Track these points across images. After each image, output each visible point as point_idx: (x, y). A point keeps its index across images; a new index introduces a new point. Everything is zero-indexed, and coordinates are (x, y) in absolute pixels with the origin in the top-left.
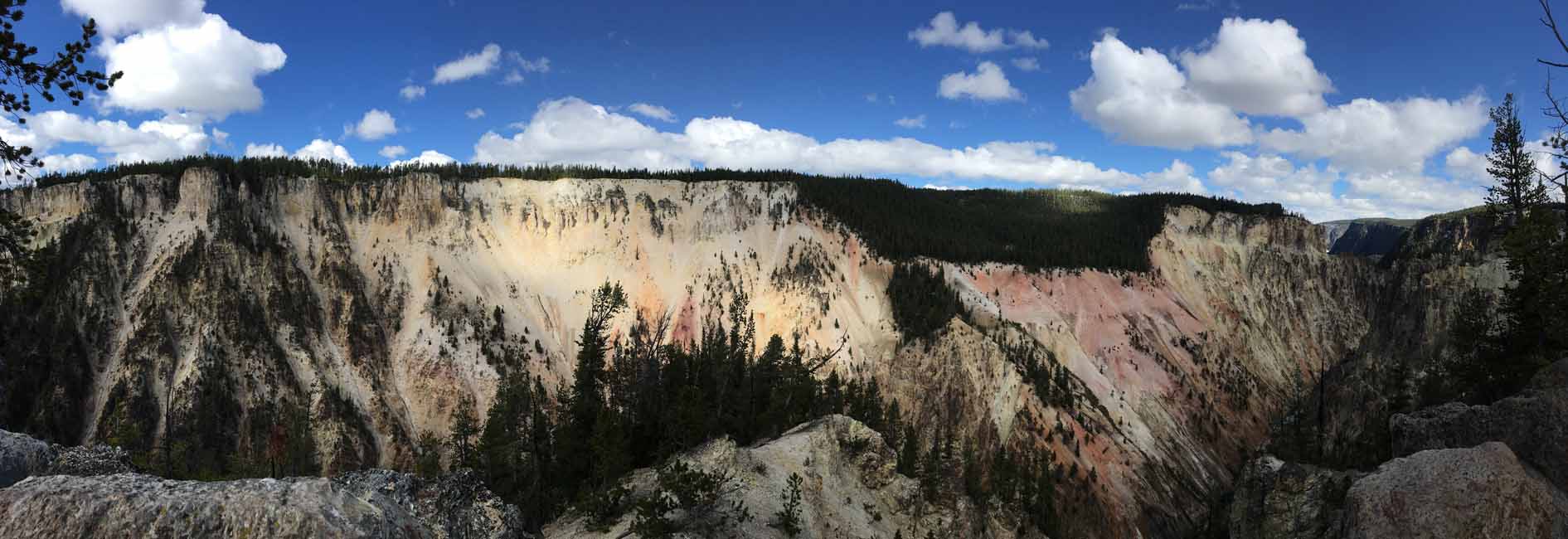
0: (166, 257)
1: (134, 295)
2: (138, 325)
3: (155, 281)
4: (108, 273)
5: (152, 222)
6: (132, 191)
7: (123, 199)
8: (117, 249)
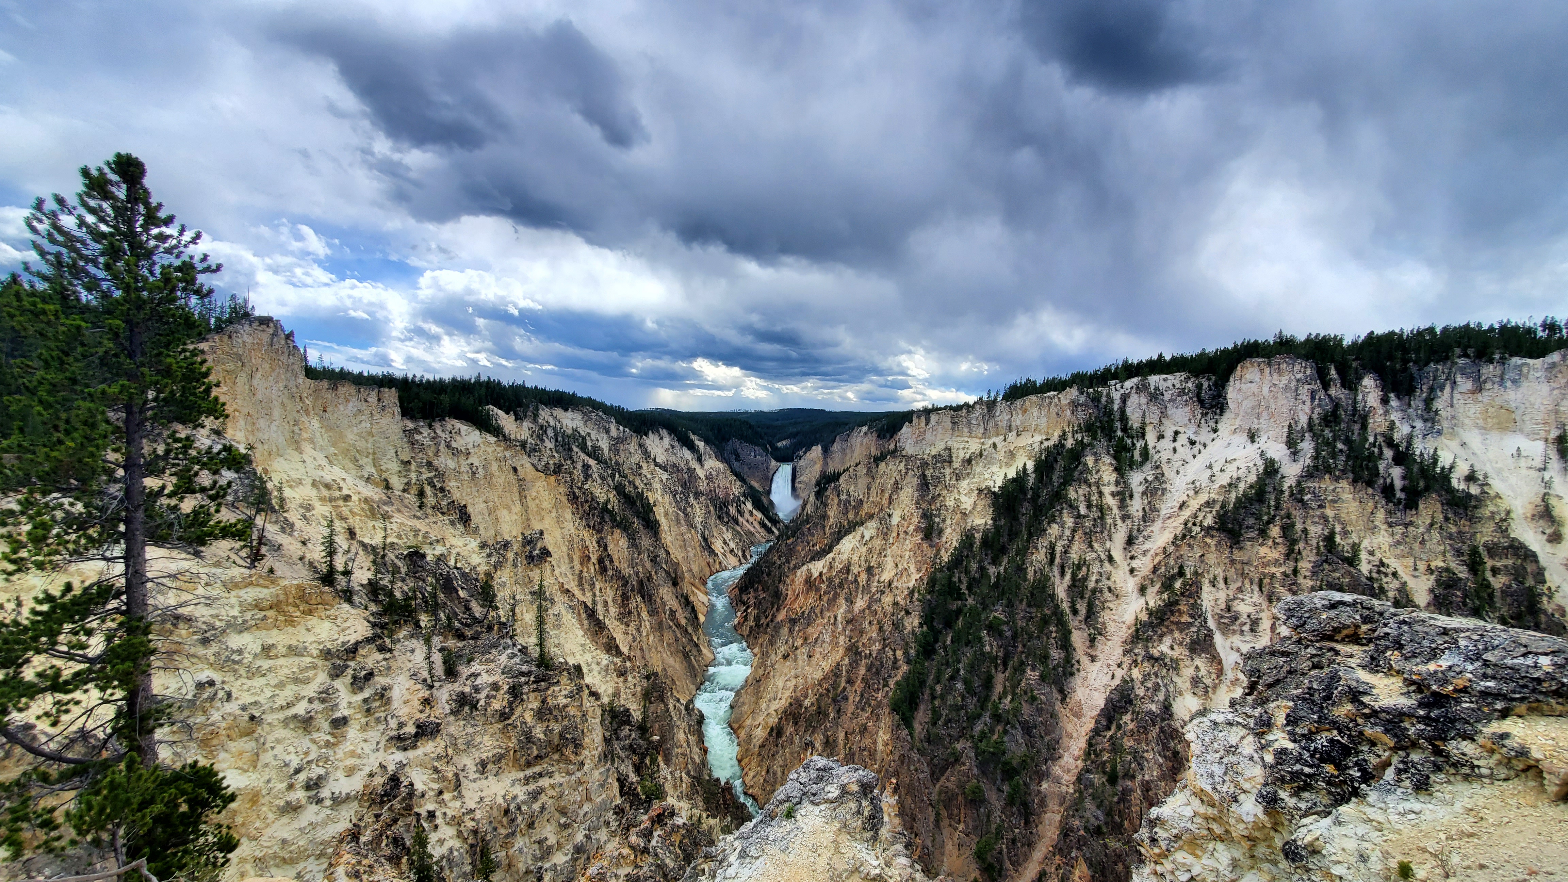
0: (1203, 498)
1: (1145, 553)
2: (1153, 599)
3: (1184, 536)
4: (1102, 518)
5: (1177, 445)
6: (1144, 400)
7: (1129, 411)
8: (1117, 483)
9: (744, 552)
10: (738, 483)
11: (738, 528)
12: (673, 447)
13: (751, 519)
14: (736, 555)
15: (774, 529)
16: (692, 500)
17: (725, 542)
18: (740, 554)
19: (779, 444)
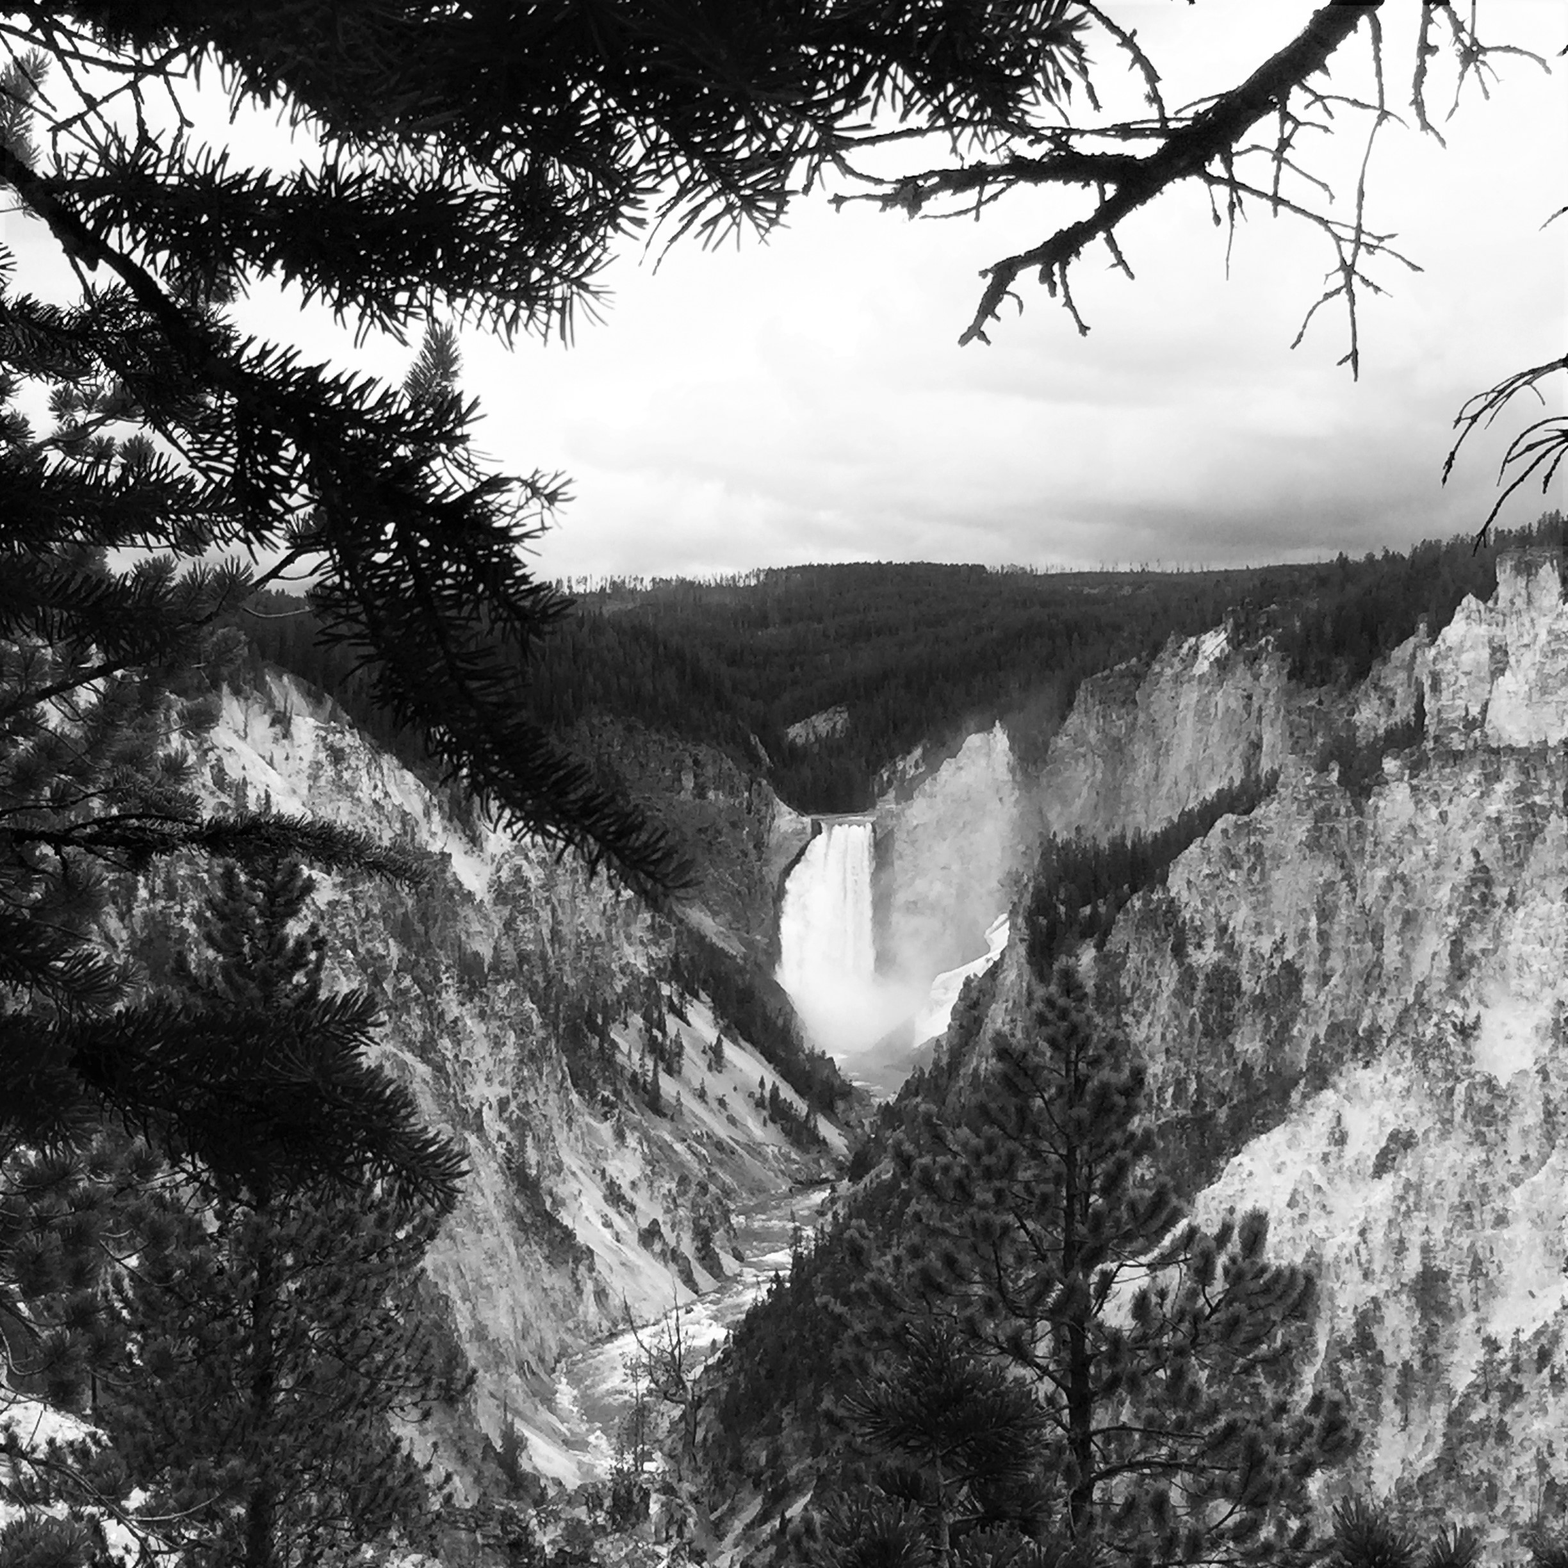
9: (703, 1236)
10: (646, 917)
11: (664, 1132)
12: (337, 756)
13: (717, 1085)
14: (672, 1256)
15: (826, 1129)
16: (451, 1004)
17: (614, 1196)
18: (688, 1247)
19: (796, 732)
